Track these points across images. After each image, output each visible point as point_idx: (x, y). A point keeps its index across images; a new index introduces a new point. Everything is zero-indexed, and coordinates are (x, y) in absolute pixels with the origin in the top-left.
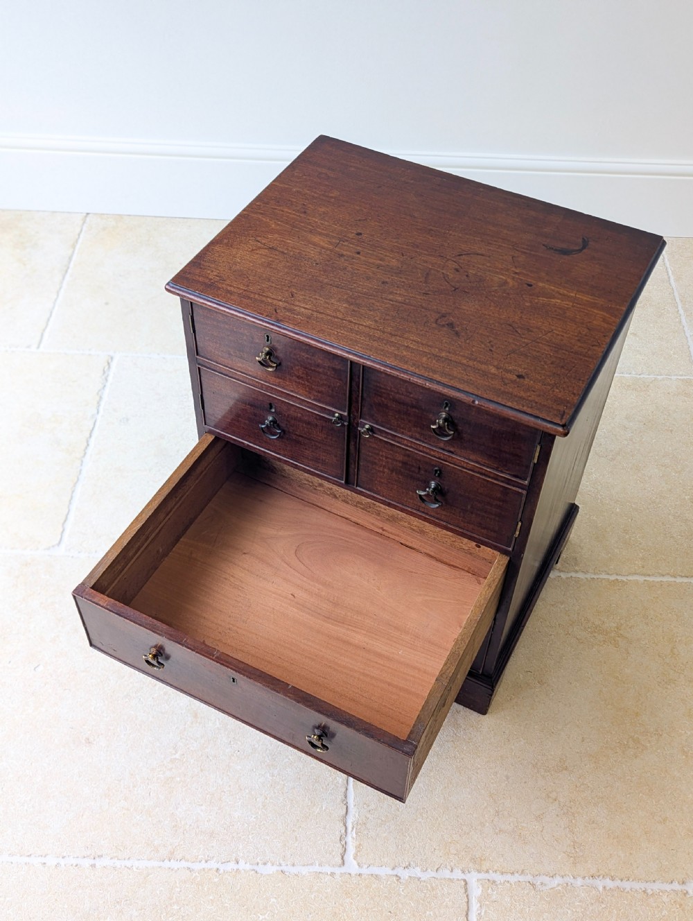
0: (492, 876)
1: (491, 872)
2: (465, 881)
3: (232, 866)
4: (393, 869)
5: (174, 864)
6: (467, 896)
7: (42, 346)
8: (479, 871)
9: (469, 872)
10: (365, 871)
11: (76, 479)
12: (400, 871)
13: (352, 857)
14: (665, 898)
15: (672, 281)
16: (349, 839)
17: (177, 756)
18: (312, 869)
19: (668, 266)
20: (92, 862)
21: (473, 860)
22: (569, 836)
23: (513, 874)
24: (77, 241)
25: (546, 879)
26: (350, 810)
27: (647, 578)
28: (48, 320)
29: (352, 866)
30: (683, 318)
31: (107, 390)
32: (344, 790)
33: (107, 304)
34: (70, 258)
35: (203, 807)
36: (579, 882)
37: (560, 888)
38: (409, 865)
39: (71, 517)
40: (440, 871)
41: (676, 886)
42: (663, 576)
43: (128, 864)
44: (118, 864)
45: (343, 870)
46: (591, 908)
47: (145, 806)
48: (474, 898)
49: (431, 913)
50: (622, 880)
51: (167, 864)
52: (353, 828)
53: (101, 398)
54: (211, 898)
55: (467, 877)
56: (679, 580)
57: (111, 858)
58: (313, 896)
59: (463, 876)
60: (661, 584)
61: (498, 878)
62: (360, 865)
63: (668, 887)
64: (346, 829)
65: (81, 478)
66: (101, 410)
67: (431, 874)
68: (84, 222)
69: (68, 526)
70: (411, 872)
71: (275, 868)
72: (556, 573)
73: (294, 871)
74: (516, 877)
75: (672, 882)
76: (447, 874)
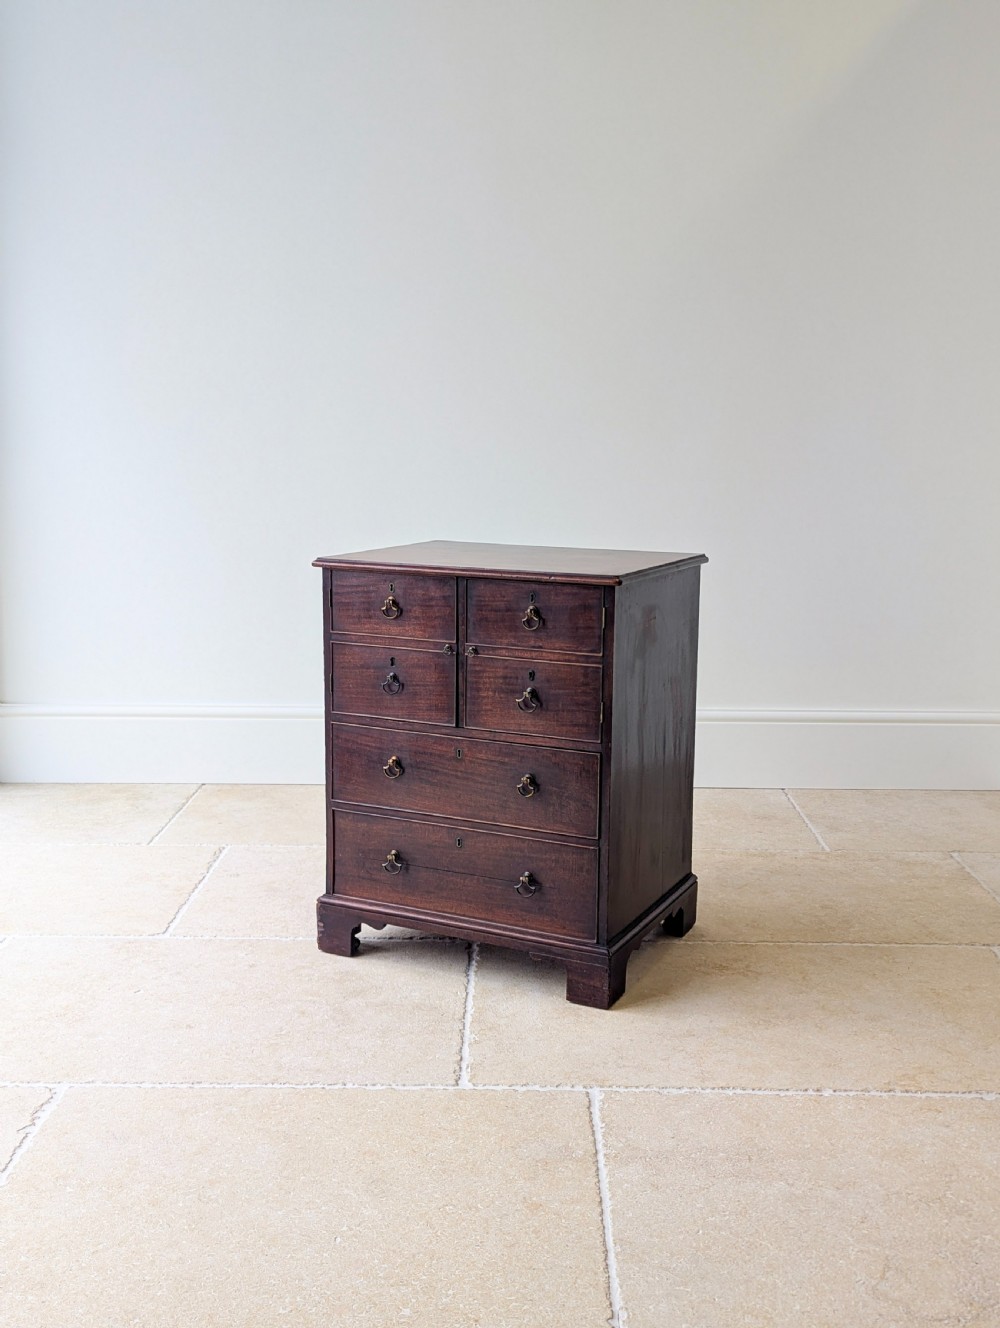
0: (615, 1089)
1: (614, 1086)
2: (588, 1093)
3: (340, 1086)
4: (510, 1086)
5: (275, 1085)
6: (589, 1099)
7: (151, 844)
8: (601, 1087)
9: (591, 1087)
10: (480, 1087)
12: (517, 1088)
13: (466, 1081)
14: (799, 1097)
15: (798, 808)
16: (464, 1073)
17: (282, 1033)
18: (423, 1087)
19: (793, 802)
21: (596, 1081)
22: (696, 1068)
23: (637, 1087)
24: (191, 796)
25: (673, 1090)
26: (464, 1058)
27: (777, 944)
28: (159, 832)
29: (466, 1085)
30: (810, 825)
31: (218, 861)
32: (458, 1048)
33: (220, 823)
34: (184, 805)
35: (309, 1058)
36: (708, 1091)
37: (687, 1093)
38: (527, 1084)
39: (177, 922)
40: (560, 1087)
41: (810, 1092)
43: (231, 1086)
44: (218, 1086)
45: (456, 1087)
46: (720, 1103)
47: (247, 1058)
48: (596, 1102)
49: (551, 1107)
50: (753, 1090)
51: (270, 1085)
52: (468, 1067)
53: (211, 865)
54: (316, 1101)
55: (589, 1091)
56: (810, 944)
58: (424, 1100)
59: (585, 1090)
60: (791, 946)
61: (622, 1090)
62: (474, 1085)
63: (802, 1093)
64: (460, 1068)
65: (189, 903)
66: (211, 871)
67: (549, 1088)
68: (199, 788)
69: (173, 925)
70: (530, 1088)
71: (384, 1087)
72: (682, 942)
73: (405, 1088)
74: (641, 1089)
75: (806, 1090)
76: (568, 1088)
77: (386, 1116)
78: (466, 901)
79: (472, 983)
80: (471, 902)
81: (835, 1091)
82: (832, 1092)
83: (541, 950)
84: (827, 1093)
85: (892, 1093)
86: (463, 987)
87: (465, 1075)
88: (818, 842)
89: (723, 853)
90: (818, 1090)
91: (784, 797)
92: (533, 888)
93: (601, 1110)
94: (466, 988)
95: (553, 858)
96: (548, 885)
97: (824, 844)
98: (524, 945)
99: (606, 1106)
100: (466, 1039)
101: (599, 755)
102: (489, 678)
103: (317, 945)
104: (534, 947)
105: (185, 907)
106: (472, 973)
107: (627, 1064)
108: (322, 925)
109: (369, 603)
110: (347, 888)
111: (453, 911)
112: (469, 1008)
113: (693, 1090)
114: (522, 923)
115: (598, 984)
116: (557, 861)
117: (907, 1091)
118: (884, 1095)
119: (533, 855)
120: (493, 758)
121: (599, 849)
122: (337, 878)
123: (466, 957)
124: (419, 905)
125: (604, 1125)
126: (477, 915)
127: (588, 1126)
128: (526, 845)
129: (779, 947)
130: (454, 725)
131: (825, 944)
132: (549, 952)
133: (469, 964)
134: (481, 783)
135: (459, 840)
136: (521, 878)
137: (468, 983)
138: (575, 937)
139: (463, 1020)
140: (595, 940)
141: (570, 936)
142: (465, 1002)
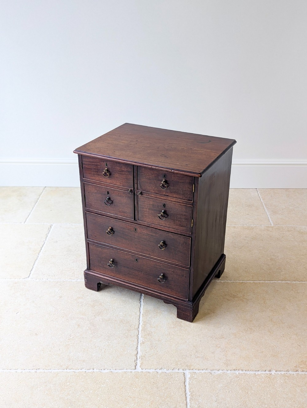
0: (194, 371)
1: (194, 369)
3: (91, 370)
4: (155, 370)
5: (68, 371)
6: (185, 377)
7: (26, 222)
8: (189, 370)
9: (185, 370)
10: (144, 371)
11: (36, 259)
12: (158, 370)
13: (139, 367)
14: (263, 376)
15: (261, 199)
16: (138, 361)
17: (71, 338)
18: (123, 371)
19: (260, 196)
20: (36, 371)
21: (187, 366)
22: (225, 358)
23: (203, 370)
24: (41, 194)
25: (216, 371)
26: (139, 353)
27: (254, 281)
28: (29, 215)
29: (139, 369)
30: (266, 210)
31: (50, 234)
32: (136, 346)
33: (51, 210)
34: (38, 199)
35: (81, 353)
36: (229, 372)
37: (221, 374)
38: (162, 368)
39: (34, 270)
40: (174, 370)
41: (267, 372)
42: (260, 281)
44: (46, 371)
45: (135, 371)
46: (233, 379)
47: (57, 353)
48: (187, 378)
49: (170, 383)
50: (246, 371)
51: (65, 370)
52: (140, 358)
53: (47, 236)
54: (83, 380)
55: (185, 372)
56: (266, 282)
57: (43, 369)
58: (123, 379)
59: (183, 371)
60: (260, 283)
61: (197, 371)
62: (142, 369)
63: (264, 373)
64: (137, 358)
65: (38, 258)
66: (47, 239)
67: (170, 371)
68: (44, 189)
69: (32, 272)
70: (163, 371)
71: (108, 371)
72: (220, 281)
73: (116, 371)
74: (204, 371)
75: (265, 371)
76: (177, 371)
77: (108, 389)
78: (140, 280)
79: (142, 306)
80: (141, 280)
81: (276, 371)
82: (275, 372)
83: (167, 300)
84: (273, 372)
85: (297, 372)
86: (139, 309)
87: (139, 364)
88: (269, 220)
89: (234, 227)
90: (270, 371)
91: (256, 194)
92: (165, 280)
93: (189, 384)
95: (172, 270)
96: (170, 279)
97: (271, 222)
98: (161, 298)
99: (191, 382)
100: (139, 340)
101: (191, 238)
102: (147, 204)
103: (85, 286)
104: (165, 299)
105: (37, 261)
106: (142, 300)
107: (199, 356)
108: (86, 280)
109: (97, 169)
110: (95, 269)
111: (135, 282)
112: (141, 322)
113: (224, 371)
114: (160, 290)
115: (188, 314)
116: (173, 272)
117: (303, 371)
118: (294, 373)
119: (164, 268)
120: (149, 233)
121: (190, 271)
122: (91, 265)
124: (122, 278)
125: (190, 393)
126: (144, 285)
127: (184, 395)
128: (162, 264)
129: (255, 284)
130: (133, 219)
131: (272, 282)
132: (170, 302)
134: (144, 241)
135: (136, 259)
136: (160, 276)
137: (140, 307)
138: (180, 297)
139: (138, 329)
140: (188, 300)
141: (178, 297)
142: (139, 318)
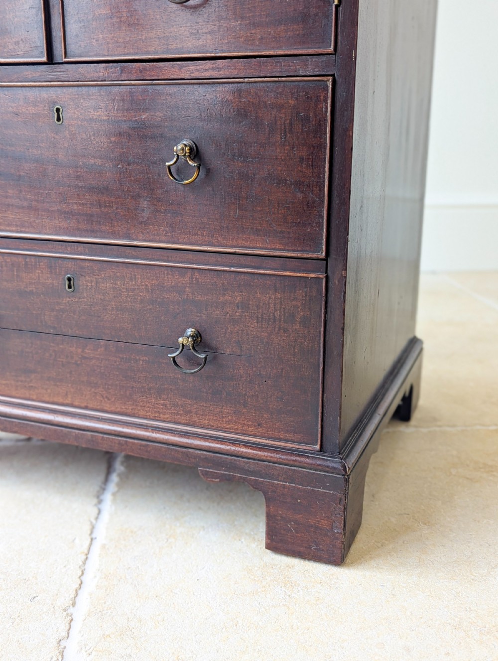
79: (105, 516)
83: (219, 464)
86: (87, 528)
92: (203, 356)
94: (93, 528)
96: (228, 351)
98: (187, 455)
104: (206, 459)
106: (108, 497)
111: (69, 401)
112: (89, 577)
114: (183, 419)
115: (324, 523)
116: (245, 306)
119: (199, 297)
121: (327, 278)
123: (104, 467)
124: (14, 393)
126: (107, 407)
128: (186, 278)
130: (46, 60)
132: (233, 467)
133: (106, 480)
135: (69, 279)
136: (180, 340)
137: (97, 518)
138: (279, 439)
139: (71, 610)
140: (318, 447)
141: (270, 438)
142: (84, 563)
